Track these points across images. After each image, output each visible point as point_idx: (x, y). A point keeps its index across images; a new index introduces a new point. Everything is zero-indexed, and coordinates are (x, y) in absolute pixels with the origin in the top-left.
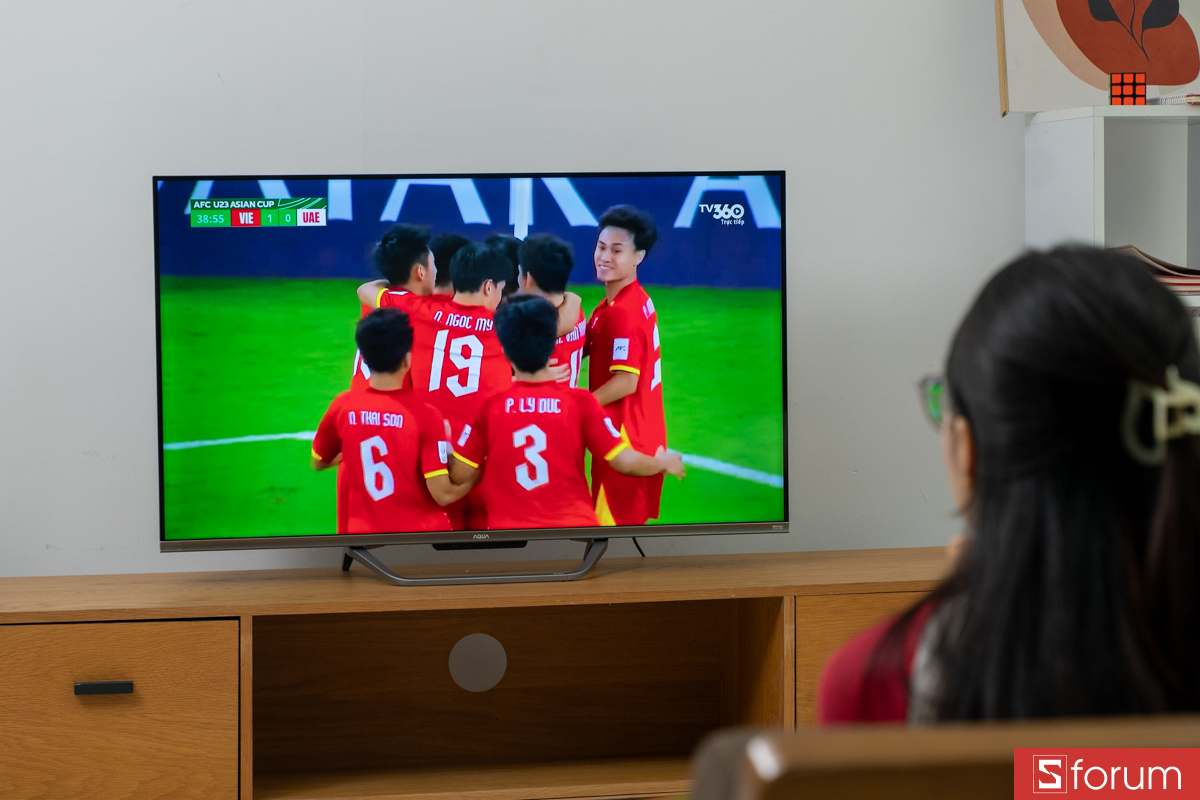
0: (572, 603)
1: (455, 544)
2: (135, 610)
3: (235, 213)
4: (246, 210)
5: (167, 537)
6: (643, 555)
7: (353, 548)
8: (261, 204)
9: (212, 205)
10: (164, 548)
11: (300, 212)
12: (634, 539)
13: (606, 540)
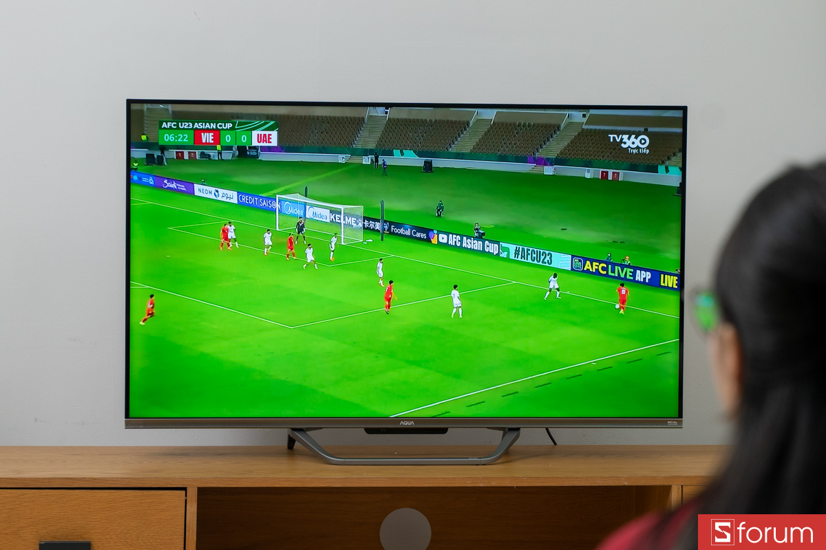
0: (481, 485)
1: (384, 429)
2: (95, 479)
3: (198, 133)
4: (208, 131)
5: (131, 415)
6: (555, 444)
7: (294, 429)
8: (220, 126)
9: (178, 125)
10: (129, 425)
11: (255, 133)
12: (547, 429)
13: (518, 429)
